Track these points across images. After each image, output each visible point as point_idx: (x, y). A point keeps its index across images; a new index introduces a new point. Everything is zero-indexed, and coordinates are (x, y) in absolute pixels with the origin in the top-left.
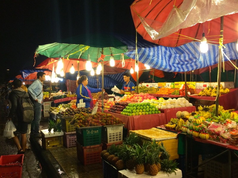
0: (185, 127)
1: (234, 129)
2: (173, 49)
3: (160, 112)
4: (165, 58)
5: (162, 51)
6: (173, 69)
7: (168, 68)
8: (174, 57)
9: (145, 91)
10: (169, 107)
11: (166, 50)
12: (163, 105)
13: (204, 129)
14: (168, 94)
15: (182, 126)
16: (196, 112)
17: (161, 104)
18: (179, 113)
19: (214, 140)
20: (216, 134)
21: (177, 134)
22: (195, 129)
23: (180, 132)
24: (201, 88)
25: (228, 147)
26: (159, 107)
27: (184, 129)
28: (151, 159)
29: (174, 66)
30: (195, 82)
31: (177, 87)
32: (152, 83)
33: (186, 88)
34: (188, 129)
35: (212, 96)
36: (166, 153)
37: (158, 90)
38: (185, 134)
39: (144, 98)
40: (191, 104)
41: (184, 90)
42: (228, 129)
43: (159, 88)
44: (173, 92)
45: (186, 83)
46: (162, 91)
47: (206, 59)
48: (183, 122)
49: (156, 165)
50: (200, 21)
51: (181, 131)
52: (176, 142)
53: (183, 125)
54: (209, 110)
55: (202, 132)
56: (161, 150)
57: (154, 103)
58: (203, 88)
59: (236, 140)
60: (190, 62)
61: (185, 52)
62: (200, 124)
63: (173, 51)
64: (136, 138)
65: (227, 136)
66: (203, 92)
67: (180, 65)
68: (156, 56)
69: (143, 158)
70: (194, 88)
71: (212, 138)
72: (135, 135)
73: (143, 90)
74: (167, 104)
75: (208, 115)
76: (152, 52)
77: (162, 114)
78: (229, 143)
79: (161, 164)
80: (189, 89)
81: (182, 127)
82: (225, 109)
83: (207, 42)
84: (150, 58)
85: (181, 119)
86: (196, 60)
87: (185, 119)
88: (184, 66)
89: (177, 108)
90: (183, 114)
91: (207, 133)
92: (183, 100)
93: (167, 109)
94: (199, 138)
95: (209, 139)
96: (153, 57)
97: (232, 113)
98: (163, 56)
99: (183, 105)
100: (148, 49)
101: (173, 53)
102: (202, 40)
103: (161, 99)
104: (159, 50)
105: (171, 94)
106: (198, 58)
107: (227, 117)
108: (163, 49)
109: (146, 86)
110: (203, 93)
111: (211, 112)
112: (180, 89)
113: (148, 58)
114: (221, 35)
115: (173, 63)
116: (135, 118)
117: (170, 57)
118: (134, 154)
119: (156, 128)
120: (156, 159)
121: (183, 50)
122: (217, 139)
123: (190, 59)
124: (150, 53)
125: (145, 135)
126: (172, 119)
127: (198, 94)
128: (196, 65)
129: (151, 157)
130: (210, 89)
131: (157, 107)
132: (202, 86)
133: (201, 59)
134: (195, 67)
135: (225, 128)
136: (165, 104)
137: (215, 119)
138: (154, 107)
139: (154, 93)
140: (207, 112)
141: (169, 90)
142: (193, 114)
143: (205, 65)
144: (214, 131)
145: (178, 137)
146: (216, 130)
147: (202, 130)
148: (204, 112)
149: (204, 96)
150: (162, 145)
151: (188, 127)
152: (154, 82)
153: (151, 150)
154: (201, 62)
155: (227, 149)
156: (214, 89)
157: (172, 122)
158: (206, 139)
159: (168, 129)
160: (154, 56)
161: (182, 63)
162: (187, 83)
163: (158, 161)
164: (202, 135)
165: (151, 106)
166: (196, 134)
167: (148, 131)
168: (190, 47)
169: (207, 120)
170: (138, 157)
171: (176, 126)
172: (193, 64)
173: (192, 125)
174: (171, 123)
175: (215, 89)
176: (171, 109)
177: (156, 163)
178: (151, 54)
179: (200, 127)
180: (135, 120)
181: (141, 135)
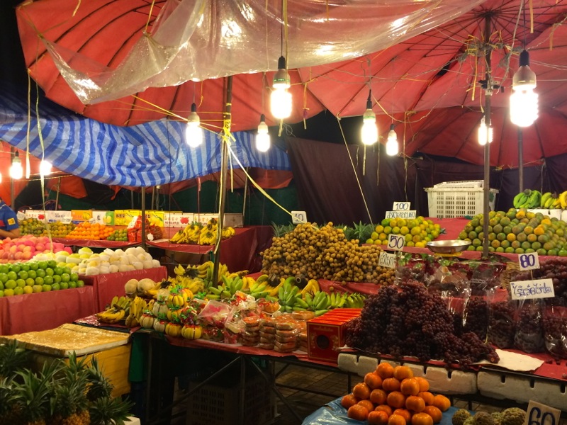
0: (148, 315)
1: (252, 312)
2: (119, 131)
3: (81, 283)
4: (101, 151)
5: (93, 133)
6: (119, 177)
7: (107, 174)
8: (123, 151)
9: (37, 230)
10: (106, 269)
11: (101, 132)
12: (91, 265)
13: (192, 316)
14: (98, 238)
15: (141, 314)
16: (170, 280)
17: (86, 263)
18: (132, 284)
19: (212, 339)
20: (217, 326)
21: (129, 333)
22: (173, 319)
23: (135, 329)
24: (176, 226)
25: (241, 351)
26: (81, 271)
27: (145, 320)
28: (66, 402)
29: (121, 172)
30: (163, 212)
31: (121, 221)
32: (54, 210)
33: (143, 224)
34: (156, 320)
35: (202, 244)
36: (103, 382)
37: (73, 229)
38: (149, 331)
39: (36, 250)
40: (156, 263)
41: (138, 230)
42: (240, 312)
43: (75, 223)
44: (110, 233)
45: (143, 214)
46: (82, 231)
47: (192, 162)
48: (142, 304)
49: (78, 415)
50: (194, 76)
51: (138, 325)
52: (124, 354)
53: (144, 311)
54: (198, 274)
55: (187, 324)
56: (92, 377)
57: (65, 261)
58: (181, 224)
59: (255, 334)
60: (159, 164)
61: (147, 140)
62: (183, 306)
63: (119, 135)
64: (20, 354)
65: (237, 327)
66: (182, 235)
67: (135, 169)
68: (77, 142)
69: (43, 404)
70: (161, 225)
71: (209, 334)
72: (17, 348)
73: (28, 229)
74: (101, 262)
75: (198, 284)
76: (67, 131)
77: (86, 289)
78: (242, 342)
79: (90, 410)
80: (150, 228)
81: (140, 316)
82: (231, 270)
83: (201, 125)
84: (61, 147)
85: (137, 297)
86: (172, 161)
87: (148, 297)
88: (144, 174)
89: (124, 273)
90: (143, 287)
91: (197, 325)
92: (138, 254)
93: (101, 275)
94: (180, 337)
95: (201, 338)
96: (68, 146)
97: (244, 279)
98: (96, 146)
99: (140, 266)
100: (55, 124)
101: (119, 141)
102: (191, 120)
103: (83, 252)
104: (85, 130)
105: (105, 238)
106: (175, 157)
107: (236, 286)
108: (96, 128)
109: (37, 217)
110: (182, 237)
111: (203, 278)
112: (128, 228)
113: (56, 147)
114: (227, 113)
115: (119, 165)
116: (12, 301)
117: (112, 148)
118: (17, 397)
119: (75, 323)
120: (79, 401)
121: (143, 136)
122: (218, 337)
123: (159, 159)
124: (61, 134)
125: (47, 345)
126: (115, 300)
127: (171, 240)
128: (171, 173)
129: (65, 397)
130: (196, 228)
131: (73, 272)
132: (179, 220)
133: (182, 160)
134: (168, 178)
135: (233, 312)
136: (96, 264)
137: (212, 294)
138: (67, 270)
139: (60, 236)
140: (196, 278)
141: (101, 228)
142: (165, 285)
143: (189, 174)
144: (212, 319)
145: (131, 341)
146: (217, 317)
147: (188, 320)
148: (188, 279)
149: (185, 243)
150: (94, 363)
151: (156, 315)
152: (60, 207)
153: (66, 380)
154: (182, 166)
155: (239, 354)
156: (204, 229)
157: (115, 306)
158: (196, 337)
159: (106, 325)
160: (71, 142)
161: (139, 166)
162: (147, 212)
163: (84, 405)
164: (188, 331)
165: (59, 270)
166: (172, 329)
167: (51, 335)
168: (157, 131)
169: (195, 295)
170: (31, 403)
171: (127, 314)
172: (164, 170)
173: (164, 309)
174: (113, 308)
175: (205, 227)
176: (111, 276)
177: (79, 412)
178: (65, 136)
179: (182, 312)
180: (11, 309)
181: (33, 345)
